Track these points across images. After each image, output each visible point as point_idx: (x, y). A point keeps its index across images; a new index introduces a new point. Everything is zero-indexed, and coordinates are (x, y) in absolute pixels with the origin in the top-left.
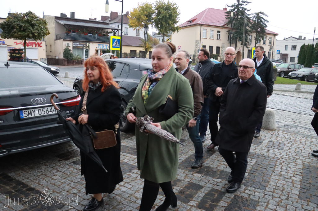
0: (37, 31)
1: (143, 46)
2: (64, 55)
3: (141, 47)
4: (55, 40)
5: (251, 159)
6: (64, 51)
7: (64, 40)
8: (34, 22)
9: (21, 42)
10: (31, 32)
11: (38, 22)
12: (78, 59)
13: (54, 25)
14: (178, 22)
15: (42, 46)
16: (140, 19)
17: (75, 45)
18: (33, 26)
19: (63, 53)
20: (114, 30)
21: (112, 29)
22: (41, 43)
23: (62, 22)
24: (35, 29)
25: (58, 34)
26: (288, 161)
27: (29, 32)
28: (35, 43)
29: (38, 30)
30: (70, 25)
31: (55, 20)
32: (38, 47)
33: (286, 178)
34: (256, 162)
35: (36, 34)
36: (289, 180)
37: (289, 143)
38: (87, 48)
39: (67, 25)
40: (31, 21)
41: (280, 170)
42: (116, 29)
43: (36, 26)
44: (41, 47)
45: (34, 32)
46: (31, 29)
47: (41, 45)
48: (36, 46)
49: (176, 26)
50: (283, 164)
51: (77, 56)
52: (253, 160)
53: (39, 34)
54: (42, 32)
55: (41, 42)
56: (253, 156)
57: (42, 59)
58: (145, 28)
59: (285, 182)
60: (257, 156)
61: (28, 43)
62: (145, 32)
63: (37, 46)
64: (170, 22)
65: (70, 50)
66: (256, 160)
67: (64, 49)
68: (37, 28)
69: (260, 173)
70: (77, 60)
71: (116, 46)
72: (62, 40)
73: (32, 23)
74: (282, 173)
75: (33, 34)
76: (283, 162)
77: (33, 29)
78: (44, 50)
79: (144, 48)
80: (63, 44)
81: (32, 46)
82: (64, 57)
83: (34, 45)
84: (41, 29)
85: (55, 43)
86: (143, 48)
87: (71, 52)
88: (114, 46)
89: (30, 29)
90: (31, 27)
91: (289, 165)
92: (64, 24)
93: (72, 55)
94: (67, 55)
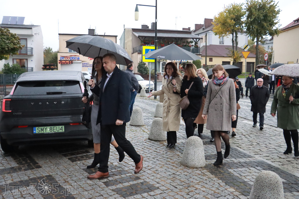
1: (231, 55)
2: (138, 69)
3: (229, 57)
4: (132, 54)
6: (138, 64)
7: (138, 53)
13: (131, 38)
14: (276, 23)
16: (226, 24)
19: (138, 67)
20: (195, 40)
21: (193, 39)
23: (137, 34)
25: (135, 46)
30: (145, 37)
31: (132, 33)
38: (164, 60)
39: (142, 37)
42: (198, 38)
49: (274, 28)
58: (233, 34)
62: (233, 39)
64: (265, 24)
65: (145, 64)
67: (139, 62)
70: (153, 75)
72: (137, 53)
79: (232, 58)
80: (137, 57)
82: (138, 71)
85: (132, 56)
86: (230, 59)
87: (146, 66)
92: (139, 36)
93: (147, 69)
94: (141, 69)
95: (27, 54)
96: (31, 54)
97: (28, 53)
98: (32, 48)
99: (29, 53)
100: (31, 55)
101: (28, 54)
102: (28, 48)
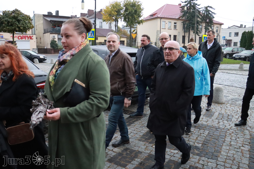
0: (22, 25)
2: (51, 45)
4: (44, 34)
5: (203, 131)
6: (51, 42)
7: (50, 33)
8: (19, 18)
9: (16, 36)
10: (18, 26)
11: (23, 18)
13: (42, 22)
14: (142, 16)
15: (33, 39)
16: (112, 15)
17: (59, 37)
18: (19, 21)
19: (50, 44)
23: (49, 19)
24: (21, 23)
25: (46, 28)
26: (237, 131)
27: (16, 26)
29: (24, 25)
30: (55, 21)
31: (43, 18)
32: (30, 39)
33: (235, 148)
34: (209, 133)
35: (21, 28)
36: (238, 150)
37: (236, 115)
39: (53, 21)
40: (17, 17)
41: (230, 140)
43: (22, 21)
45: (20, 26)
46: (18, 24)
48: (28, 39)
49: (140, 19)
50: (232, 134)
52: (206, 131)
53: (24, 27)
54: (27, 26)
56: (206, 128)
57: (34, 49)
58: (115, 22)
59: (235, 153)
60: (209, 128)
61: (22, 36)
62: (115, 25)
63: (29, 38)
64: (136, 16)
65: (56, 41)
66: (209, 131)
67: (51, 40)
68: (22, 23)
69: (212, 143)
71: (91, 37)
72: (49, 33)
73: (18, 18)
74: (232, 143)
75: (19, 28)
76: (233, 132)
77: (19, 23)
78: (35, 42)
80: (50, 36)
82: (51, 47)
83: (27, 38)
84: (26, 23)
85: (43, 36)
88: (90, 36)
89: (16, 24)
90: (17, 22)
91: (238, 136)
92: (51, 21)
93: (57, 45)
94: (53, 45)
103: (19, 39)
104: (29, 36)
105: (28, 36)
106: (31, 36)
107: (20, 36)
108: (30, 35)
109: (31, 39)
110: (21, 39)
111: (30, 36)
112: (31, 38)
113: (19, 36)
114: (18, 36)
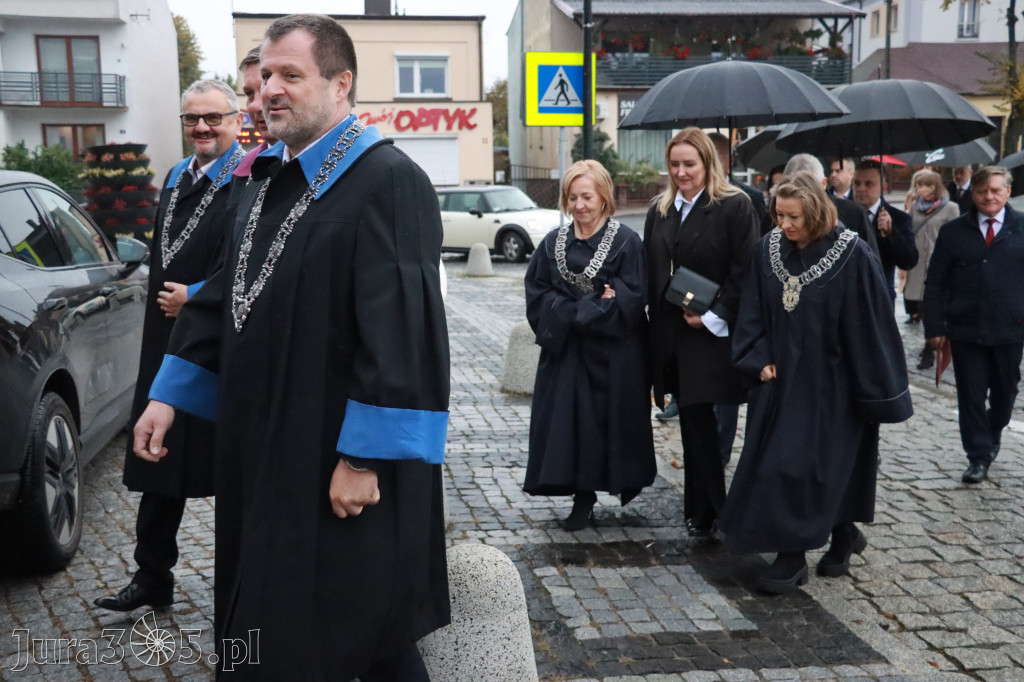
9: (386, 113)
12: (642, 177)
15: (475, 125)
17: (628, 112)
20: (830, 22)
21: (821, 17)
22: (473, 111)
23: (569, 8)
28: (445, 112)
31: (552, 3)
32: (460, 127)
44: (471, 127)
47: (472, 121)
48: (449, 127)
51: (641, 162)
55: (472, 106)
61: (416, 114)
63: (456, 124)
65: (603, 138)
70: (638, 184)
78: (485, 141)
81: (436, 128)
83: (442, 123)
87: (607, 145)
93: (612, 160)
95: (99, 104)
96: (114, 104)
97: (106, 97)
98: (121, 81)
99: (109, 100)
100: (118, 107)
101: (105, 104)
102: (105, 79)
103: (398, 127)
104: (452, 108)
105: (451, 113)
106: (467, 108)
107: (409, 113)
108: (463, 107)
109: (465, 129)
110: (411, 130)
111: (459, 113)
112: (464, 120)
113: (402, 114)
114: (395, 114)
